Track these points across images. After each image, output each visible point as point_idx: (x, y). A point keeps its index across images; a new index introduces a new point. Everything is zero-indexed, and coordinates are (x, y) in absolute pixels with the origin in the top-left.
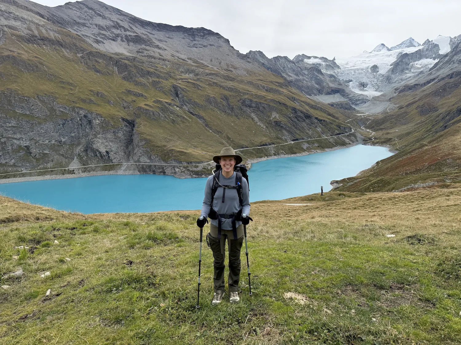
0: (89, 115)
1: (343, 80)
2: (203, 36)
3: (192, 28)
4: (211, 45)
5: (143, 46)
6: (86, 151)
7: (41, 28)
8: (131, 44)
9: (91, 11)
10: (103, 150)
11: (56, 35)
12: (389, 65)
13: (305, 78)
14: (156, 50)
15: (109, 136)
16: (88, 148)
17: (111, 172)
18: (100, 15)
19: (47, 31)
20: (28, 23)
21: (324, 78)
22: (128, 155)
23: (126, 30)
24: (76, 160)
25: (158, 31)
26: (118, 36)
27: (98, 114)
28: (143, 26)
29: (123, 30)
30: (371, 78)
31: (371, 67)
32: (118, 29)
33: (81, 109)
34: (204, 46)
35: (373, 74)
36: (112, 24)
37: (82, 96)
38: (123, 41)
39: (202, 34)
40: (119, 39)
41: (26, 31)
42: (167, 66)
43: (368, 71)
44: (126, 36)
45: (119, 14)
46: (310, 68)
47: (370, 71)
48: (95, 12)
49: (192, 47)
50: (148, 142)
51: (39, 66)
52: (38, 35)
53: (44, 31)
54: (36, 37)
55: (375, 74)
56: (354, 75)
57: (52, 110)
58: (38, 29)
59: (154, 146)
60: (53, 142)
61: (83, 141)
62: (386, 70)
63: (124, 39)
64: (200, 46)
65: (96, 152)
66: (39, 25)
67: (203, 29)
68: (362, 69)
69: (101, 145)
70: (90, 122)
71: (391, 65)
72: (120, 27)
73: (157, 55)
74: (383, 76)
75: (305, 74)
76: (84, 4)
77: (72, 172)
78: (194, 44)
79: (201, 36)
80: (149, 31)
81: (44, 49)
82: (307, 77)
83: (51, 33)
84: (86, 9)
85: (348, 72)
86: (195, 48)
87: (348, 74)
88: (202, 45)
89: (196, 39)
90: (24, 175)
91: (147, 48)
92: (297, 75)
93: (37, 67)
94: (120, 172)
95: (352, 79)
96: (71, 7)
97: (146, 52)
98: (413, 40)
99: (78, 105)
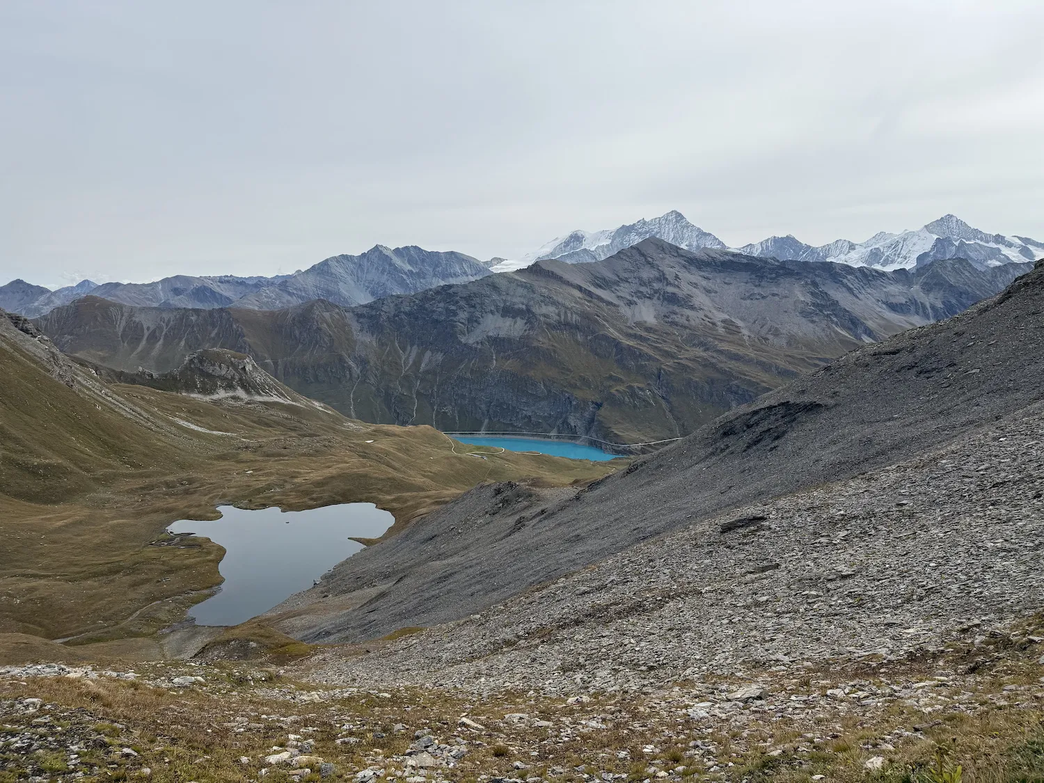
0: (571, 398)
6: (563, 423)
10: (573, 425)
15: (577, 415)
16: (565, 422)
17: (573, 441)
20: (560, 307)
22: (588, 431)
24: (555, 429)
27: (576, 398)
33: (567, 392)
37: (573, 381)
50: (600, 422)
52: (563, 321)
54: (561, 322)
57: (549, 391)
59: (603, 427)
60: (546, 414)
61: (564, 416)
65: (568, 424)
66: (568, 308)
69: (572, 421)
70: (571, 402)
77: (550, 437)
90: (523, 435)
94: (578, 442)
99: (565, 389)
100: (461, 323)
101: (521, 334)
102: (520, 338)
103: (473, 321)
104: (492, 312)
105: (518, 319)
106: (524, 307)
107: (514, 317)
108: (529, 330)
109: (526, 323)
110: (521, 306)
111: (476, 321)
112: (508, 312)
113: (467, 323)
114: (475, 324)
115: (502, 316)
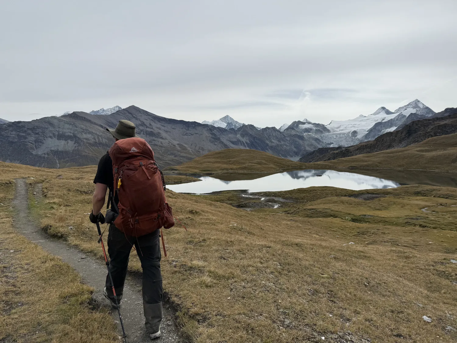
1: (326, 142)
2: (194, 127)
3: (189, 122)
4: (196, 134)
5: (154, 138)
7: (100, 137)
8: (148, 136)
9: (130, 115)
11: (106, 140)
12: (367, 131)
13: (286, 143)
14: (161, 140)
18: (134, 117)
19: (102, 139)
20: (94, 135)
21: (303, 143)
23: (147, 127)
25: (169, 124)
26: (142, 131)
28: (159, 122)
29: (145, 127)
30: (350, 142)
31: (352, 132)
32: (143, 126)
34: (192, 135)
35: (352, 138)
36: (140, 123)
38: (144, 134)
39: (194, 126)
40: (142, 133)
41: (93, 140)
42: (162, 151)
43: (349, 135)
44: (146, 131)
45: (147, 114)
46: (294, 135)
47: (351, 135)
48: (132, 116)
49: (184, 135)
51: (96, 159)
52: (97, 142)
53: (101, 139)
54: (97, 143)
55: (353, 138)
56: (335, 138)
58: (98, 138)
62: (363, 135)
63: (145, 133)
64: (189, 134)
66: (99, 136)
67: (195, 122)
68: (344, 134)
71: (367, 132)
72: (144, 125)
73: (159, 144)
74: (359, 140)
75: (287, 140)
76: (127, 111)
78: (186, 134)
79: (193, 127)
80: (162, 124)
81: (99, 149)
82: (288, 142)
83: (104, 140)
84: (128, 114)
85: (331, 136)
86: (186, 136)
87: (330, 138)
88: (191, 134)
89: (190, 129)
91: (156, 139)
92: (279, 141)
93: (95, 159)
95: (333, 142)
96: (119, 113)
97: (154, 142)
98: (419, 101)
100: (30, 143)
101: (73, 148)
102: (73, 151)
103: (39, 142)
104: (51, 137)
105: (69, 141)
106: (72, 134)
107: (66, 140)
108: (78, 146)
109: (75, 143)
110: (69, 134)
111: (41, 142)
112: (61, 137)
113: (34, 143)
114: (40, 144)
115: (58, 139)
